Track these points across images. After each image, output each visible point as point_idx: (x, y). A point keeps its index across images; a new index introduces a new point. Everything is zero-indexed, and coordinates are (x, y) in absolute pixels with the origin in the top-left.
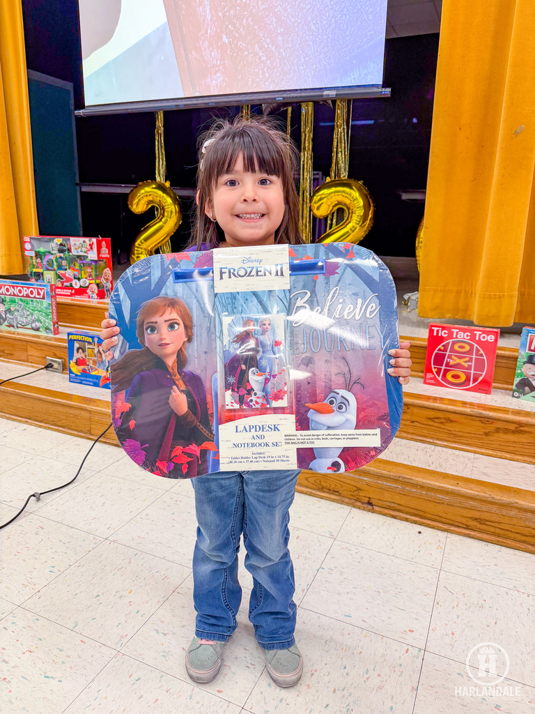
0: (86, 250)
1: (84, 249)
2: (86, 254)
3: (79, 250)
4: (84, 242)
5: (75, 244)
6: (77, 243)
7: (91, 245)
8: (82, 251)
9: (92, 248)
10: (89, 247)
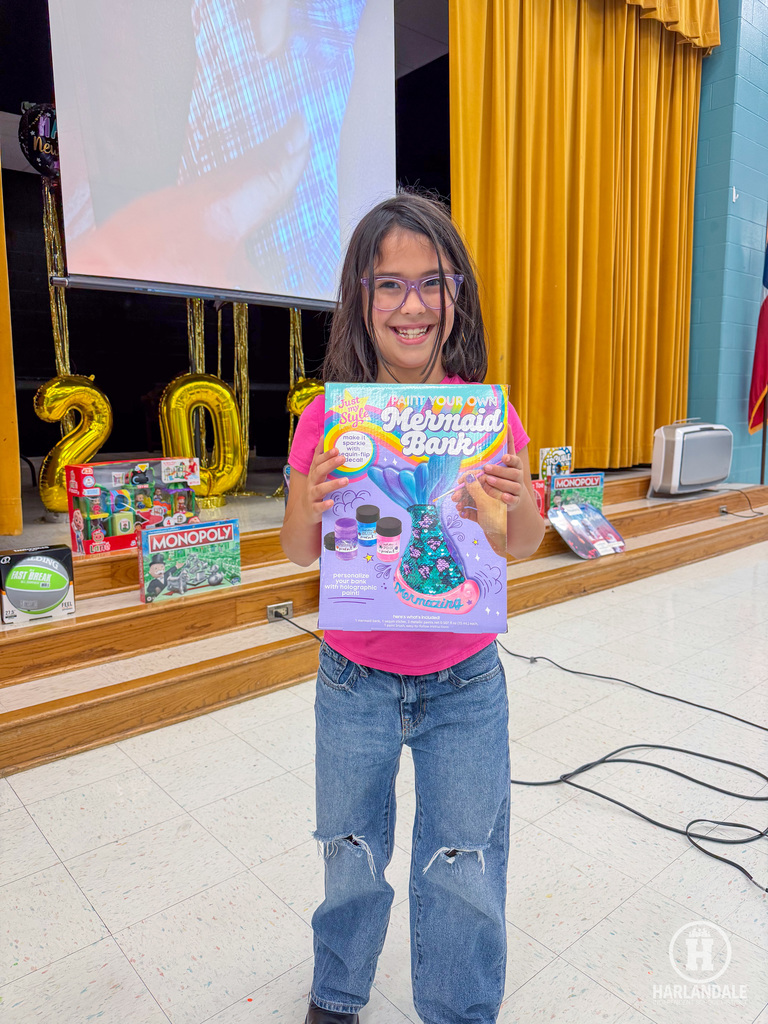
0: (184, 474)
1: (181, 474)
2: (184, 480)
3: (173, 476)
4: (182, 464)
5: (168, 469)
6: (172, 467)
7: (192, 468)
8: (177, 477)
9: (193, 471)
10: (189, 470)
